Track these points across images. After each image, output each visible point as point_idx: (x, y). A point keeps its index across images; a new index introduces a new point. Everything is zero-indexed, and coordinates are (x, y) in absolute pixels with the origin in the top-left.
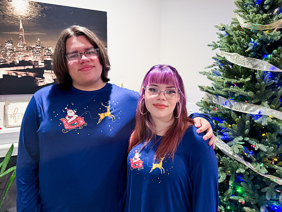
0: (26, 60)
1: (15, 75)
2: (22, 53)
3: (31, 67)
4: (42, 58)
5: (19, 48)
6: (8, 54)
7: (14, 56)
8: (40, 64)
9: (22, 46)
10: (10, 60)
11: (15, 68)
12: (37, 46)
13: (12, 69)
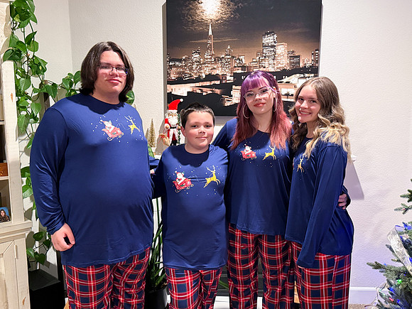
0: (213, 73)
1: (199, 92)
2: (209, 65)
3: (218, 82)
4: (231, 71)
5: (207, 59)
6: (194, 66)
7: (200, 69)
8: (228, 78)
9: (209, 57)
10: (196, 74)
11: (200, 84)
12: (227, 55)
13: (198, 84)
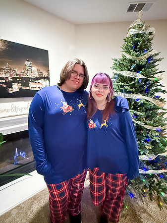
3: (4, 81)
4: (11, 76)
8: (9, 79)
12: (7, 68)
